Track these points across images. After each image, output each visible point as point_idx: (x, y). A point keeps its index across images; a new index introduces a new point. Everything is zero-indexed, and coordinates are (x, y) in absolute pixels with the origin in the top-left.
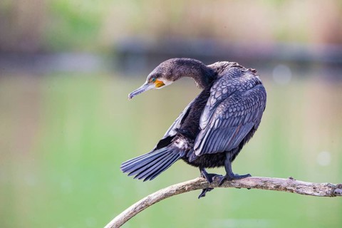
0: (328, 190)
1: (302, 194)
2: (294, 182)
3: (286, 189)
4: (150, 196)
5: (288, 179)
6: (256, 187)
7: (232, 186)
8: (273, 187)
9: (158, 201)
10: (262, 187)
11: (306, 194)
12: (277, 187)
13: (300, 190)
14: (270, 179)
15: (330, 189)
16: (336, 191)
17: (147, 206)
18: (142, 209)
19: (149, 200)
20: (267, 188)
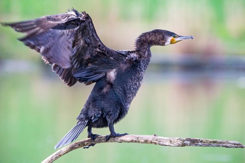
0: (180, 142)
1: (162, 145)
2: (157, 138)
3: (151, 142)
4: (62, 149)
5: (153, 136)
6: (132, 141)
7: (116, 141)
8: (143, 141)
9: (67, 152)
10: (136, 141)
11: (165, 145)
12: (146, 141)
13: (161, 143)
14: (141, 136)
15: (181, 141)
16: (185, 142)
17: (60, 156)
18: (57, 158)
19: (61, 152)
20: (139, 142)
